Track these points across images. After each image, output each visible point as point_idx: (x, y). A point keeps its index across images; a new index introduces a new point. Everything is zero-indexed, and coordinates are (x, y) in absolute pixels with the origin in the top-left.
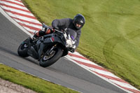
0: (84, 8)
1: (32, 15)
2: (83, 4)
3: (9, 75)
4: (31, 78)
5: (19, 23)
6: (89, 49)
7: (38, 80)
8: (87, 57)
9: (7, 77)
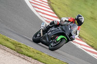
0: (92, 12)
1: (55, 15)
2: (91, 10)
3: (38, 56)
4: (52, 59)
5: (46, 21)
6: (94, 41)
7: (57, 60)
8: (92, 47)
9: (36, 57)
